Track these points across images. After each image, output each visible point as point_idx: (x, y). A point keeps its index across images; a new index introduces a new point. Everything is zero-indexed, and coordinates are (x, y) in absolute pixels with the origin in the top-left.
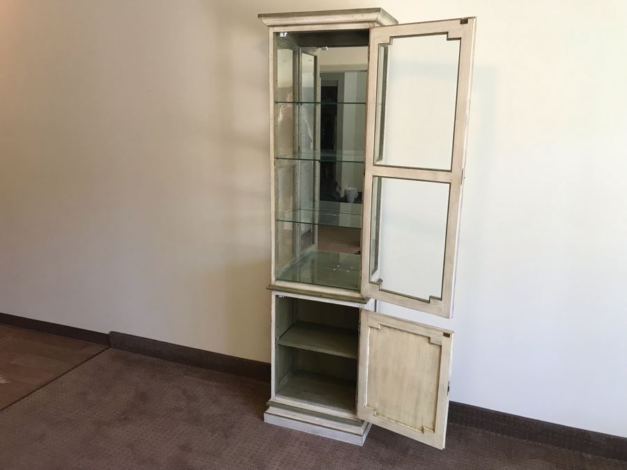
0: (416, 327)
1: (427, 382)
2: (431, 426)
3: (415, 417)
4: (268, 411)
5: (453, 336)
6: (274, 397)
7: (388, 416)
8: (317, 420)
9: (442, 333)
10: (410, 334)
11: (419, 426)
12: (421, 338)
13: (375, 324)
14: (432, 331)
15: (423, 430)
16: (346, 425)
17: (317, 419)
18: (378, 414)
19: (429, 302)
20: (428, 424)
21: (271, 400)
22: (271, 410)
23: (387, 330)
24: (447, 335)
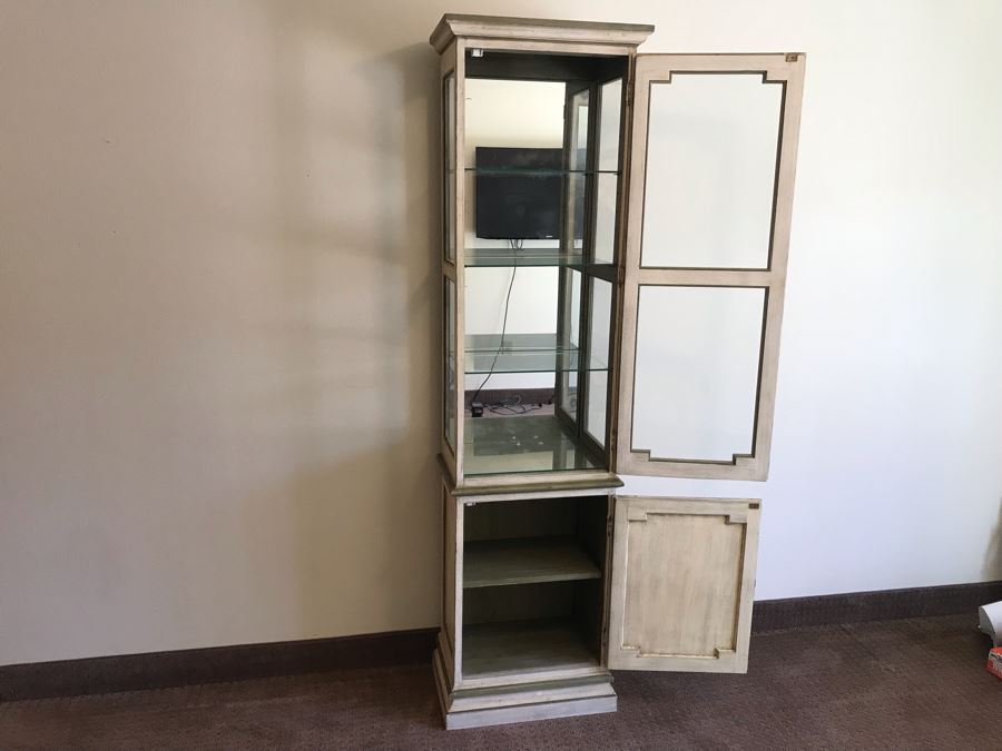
0: (707, 504)
1: (724, 582)
2: (729, 644)
3: (704, 640)
4: (453, 709)
5: (763, 506)
6: (461, 681)
7: (659, 650)
8: (540, 696)
9: (747, 505)
10: (696, 518)
11: (710, 649)
12: (712, 520)
13: (642, 515)
14: (732, 506)
15: (716, 654)
16: (587, 688)
17: (540, 693)
18: (641, 653)
19: (734, 463)
20: (723, 642)
21: (455, 689)
22: (458, 705)
23: (658, 520)
24: (755, 506)
